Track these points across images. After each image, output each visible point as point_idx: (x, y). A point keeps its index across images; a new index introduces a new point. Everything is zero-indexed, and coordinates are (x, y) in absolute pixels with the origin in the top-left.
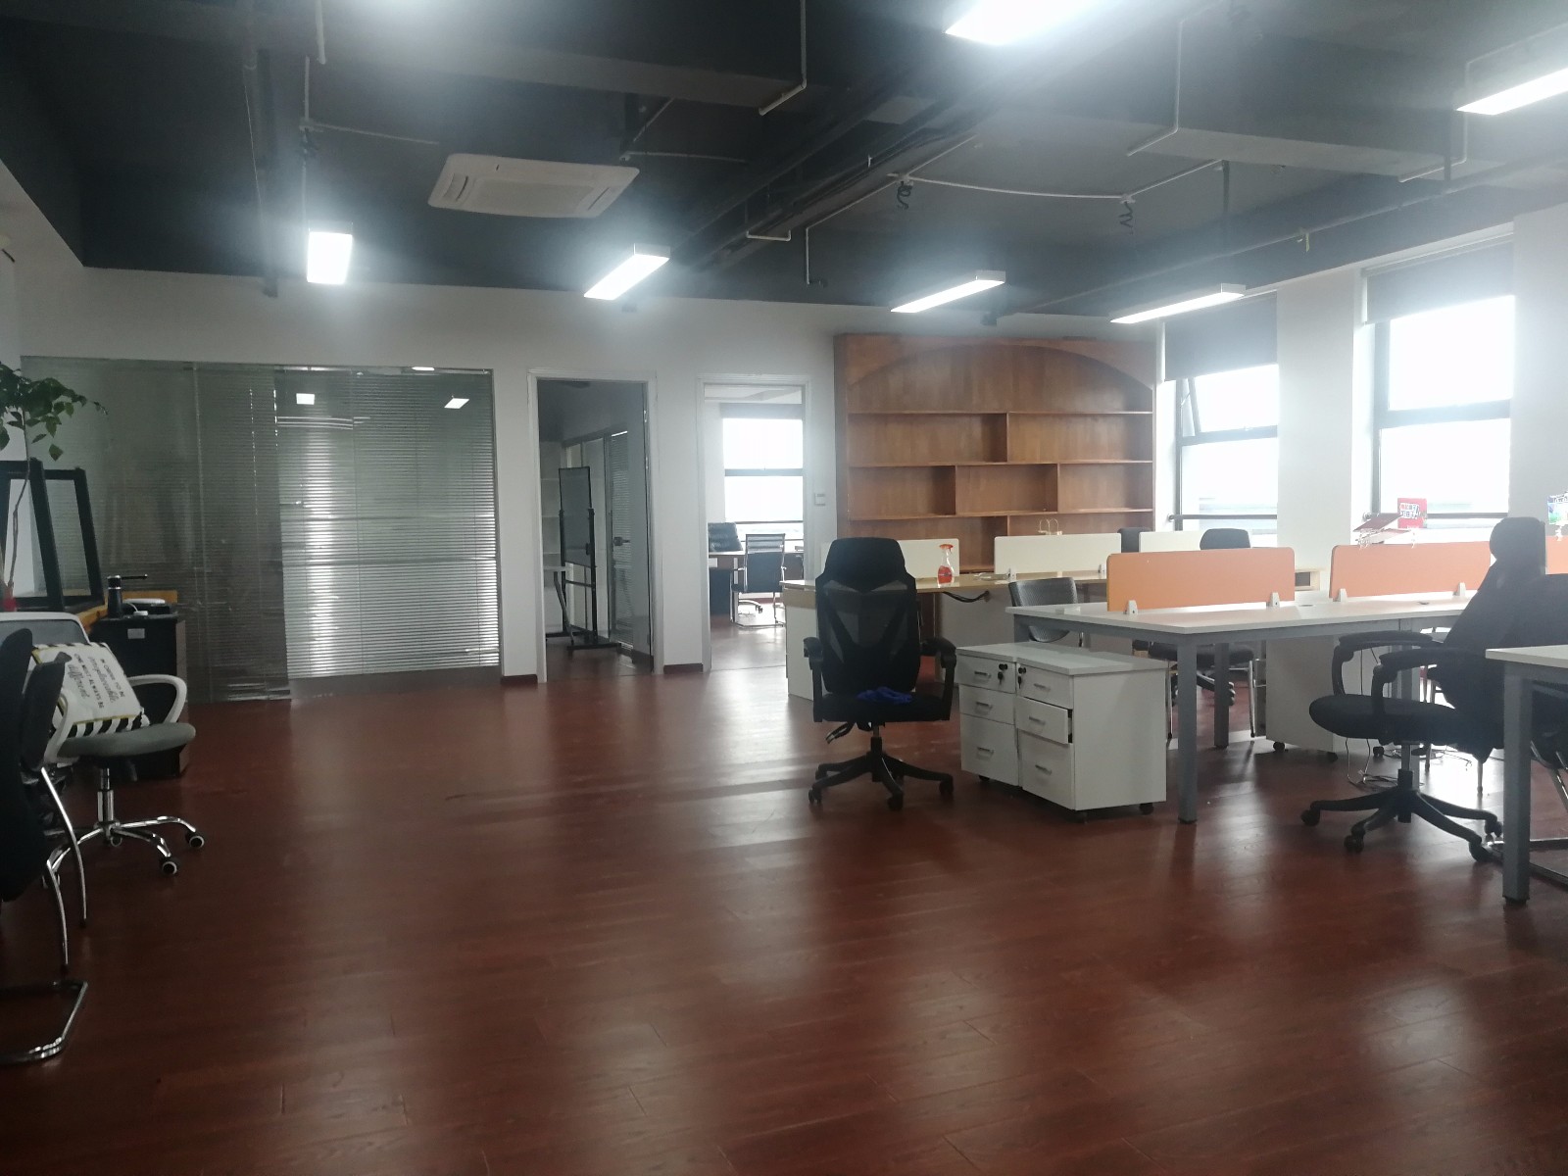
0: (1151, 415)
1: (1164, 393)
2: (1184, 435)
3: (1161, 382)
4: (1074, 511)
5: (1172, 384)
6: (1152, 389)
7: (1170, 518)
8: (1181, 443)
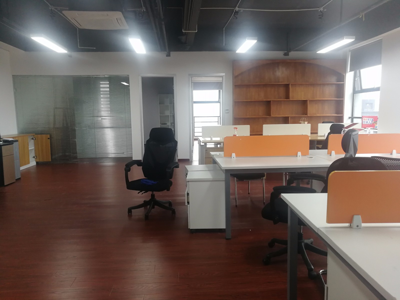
0: (344, 83)
1: (349, 76)
2: (356, 90)
3: (348, 72)
4: (315, 115)
5: (352, 73)
6: (345, 75)
7: (350, 118)
8: (355, 92)
